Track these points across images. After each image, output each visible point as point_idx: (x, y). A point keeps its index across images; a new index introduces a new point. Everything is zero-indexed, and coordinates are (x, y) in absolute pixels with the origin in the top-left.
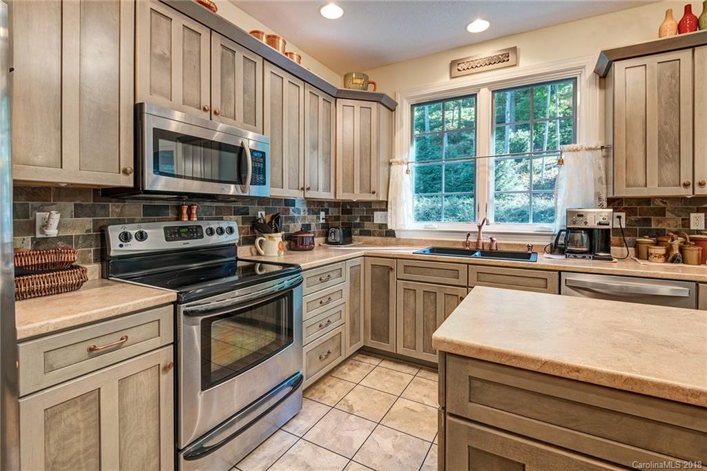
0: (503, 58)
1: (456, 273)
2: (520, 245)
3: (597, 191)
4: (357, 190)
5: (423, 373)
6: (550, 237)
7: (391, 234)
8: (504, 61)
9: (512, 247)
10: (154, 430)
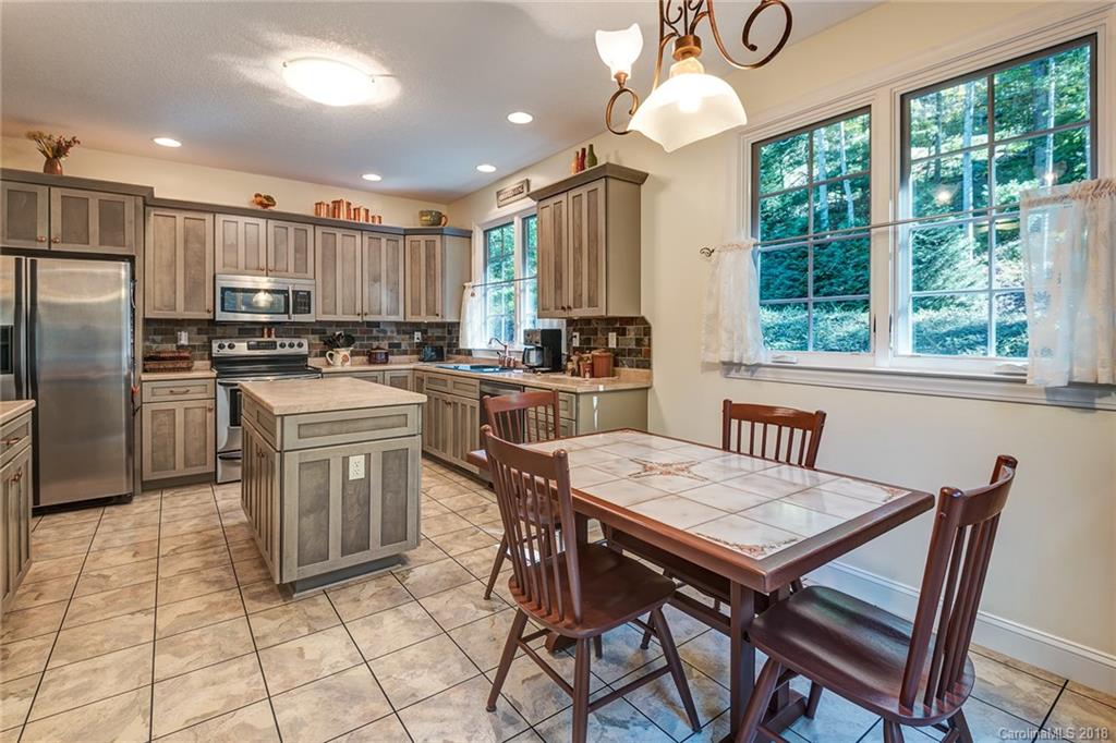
4: (423, 313)
10: (203, 437)
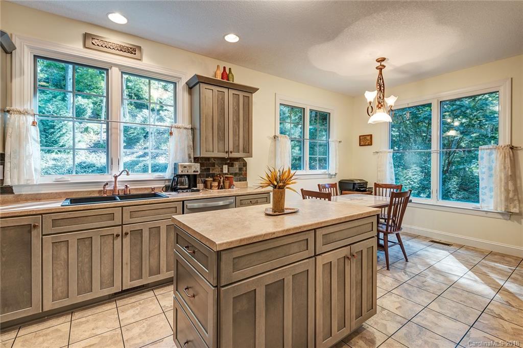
0: (132, 51)
1: (112, 216)
2: (145, 188)
3: (189, 153)
5: (77, 315)
6: (164, 181)
7: (9, 190)
8: (132, 53)
9: (140, 191)
